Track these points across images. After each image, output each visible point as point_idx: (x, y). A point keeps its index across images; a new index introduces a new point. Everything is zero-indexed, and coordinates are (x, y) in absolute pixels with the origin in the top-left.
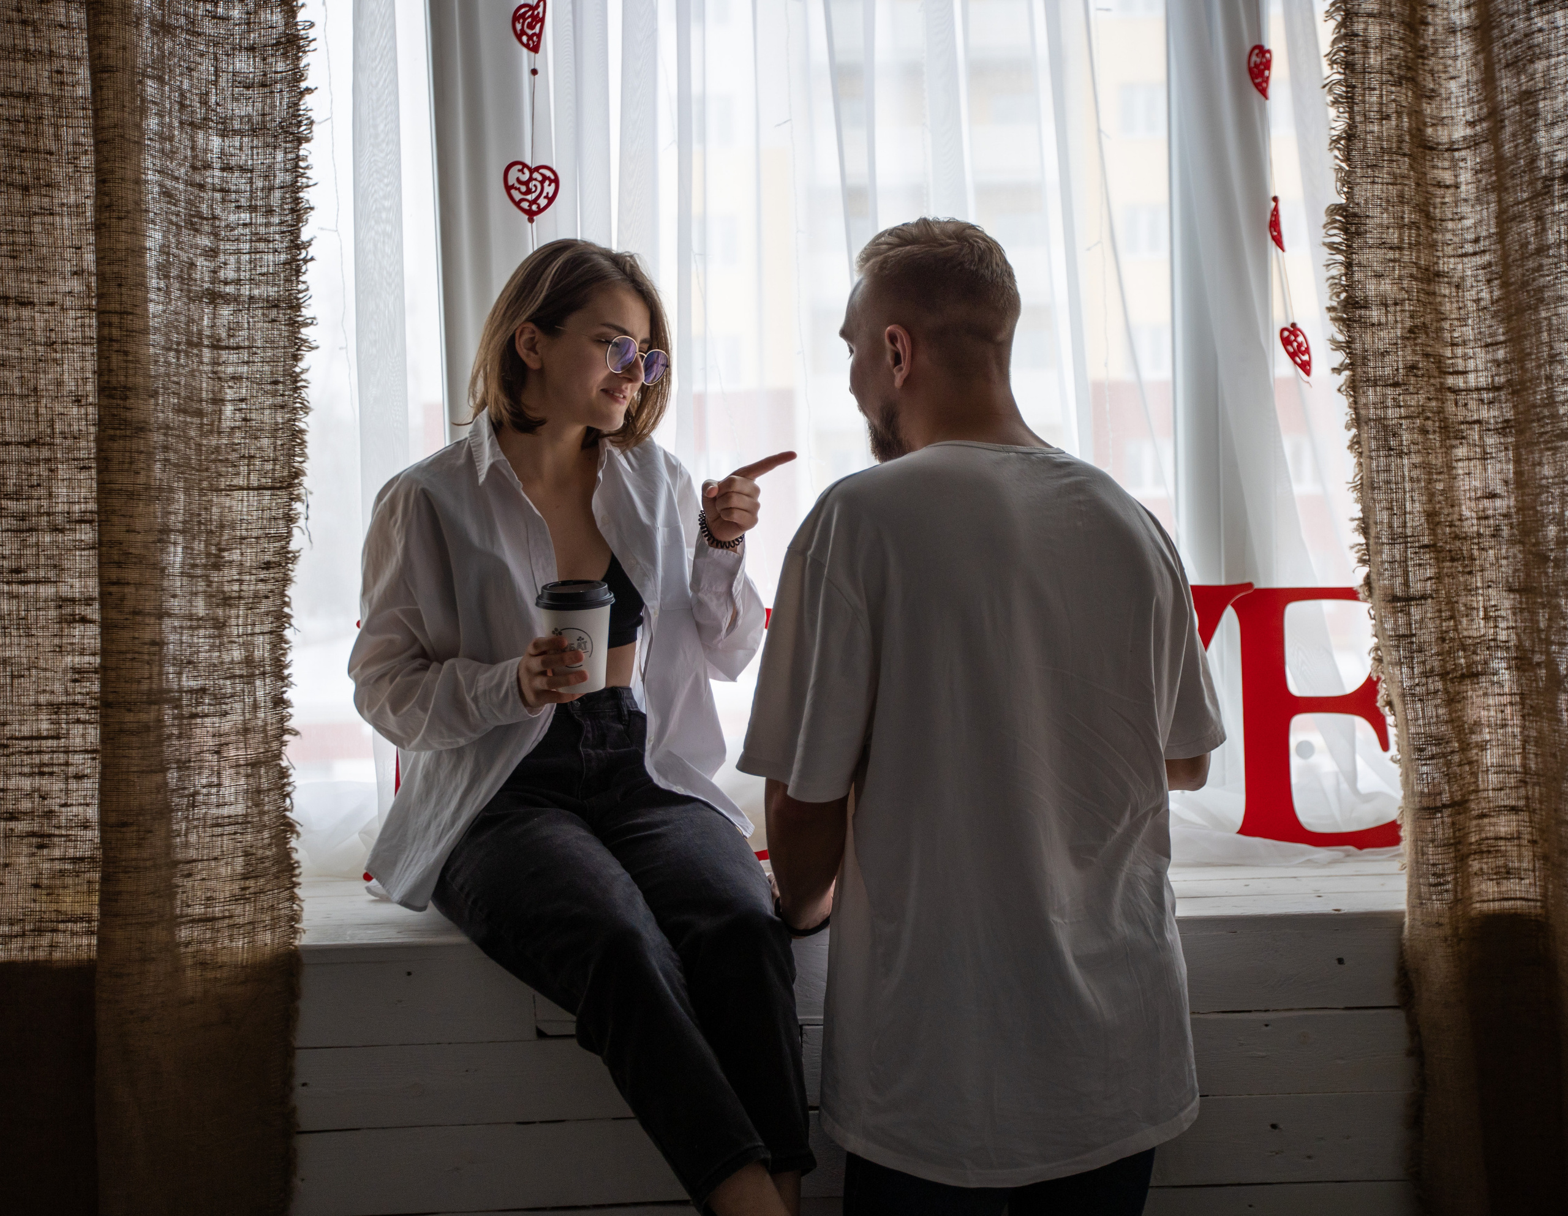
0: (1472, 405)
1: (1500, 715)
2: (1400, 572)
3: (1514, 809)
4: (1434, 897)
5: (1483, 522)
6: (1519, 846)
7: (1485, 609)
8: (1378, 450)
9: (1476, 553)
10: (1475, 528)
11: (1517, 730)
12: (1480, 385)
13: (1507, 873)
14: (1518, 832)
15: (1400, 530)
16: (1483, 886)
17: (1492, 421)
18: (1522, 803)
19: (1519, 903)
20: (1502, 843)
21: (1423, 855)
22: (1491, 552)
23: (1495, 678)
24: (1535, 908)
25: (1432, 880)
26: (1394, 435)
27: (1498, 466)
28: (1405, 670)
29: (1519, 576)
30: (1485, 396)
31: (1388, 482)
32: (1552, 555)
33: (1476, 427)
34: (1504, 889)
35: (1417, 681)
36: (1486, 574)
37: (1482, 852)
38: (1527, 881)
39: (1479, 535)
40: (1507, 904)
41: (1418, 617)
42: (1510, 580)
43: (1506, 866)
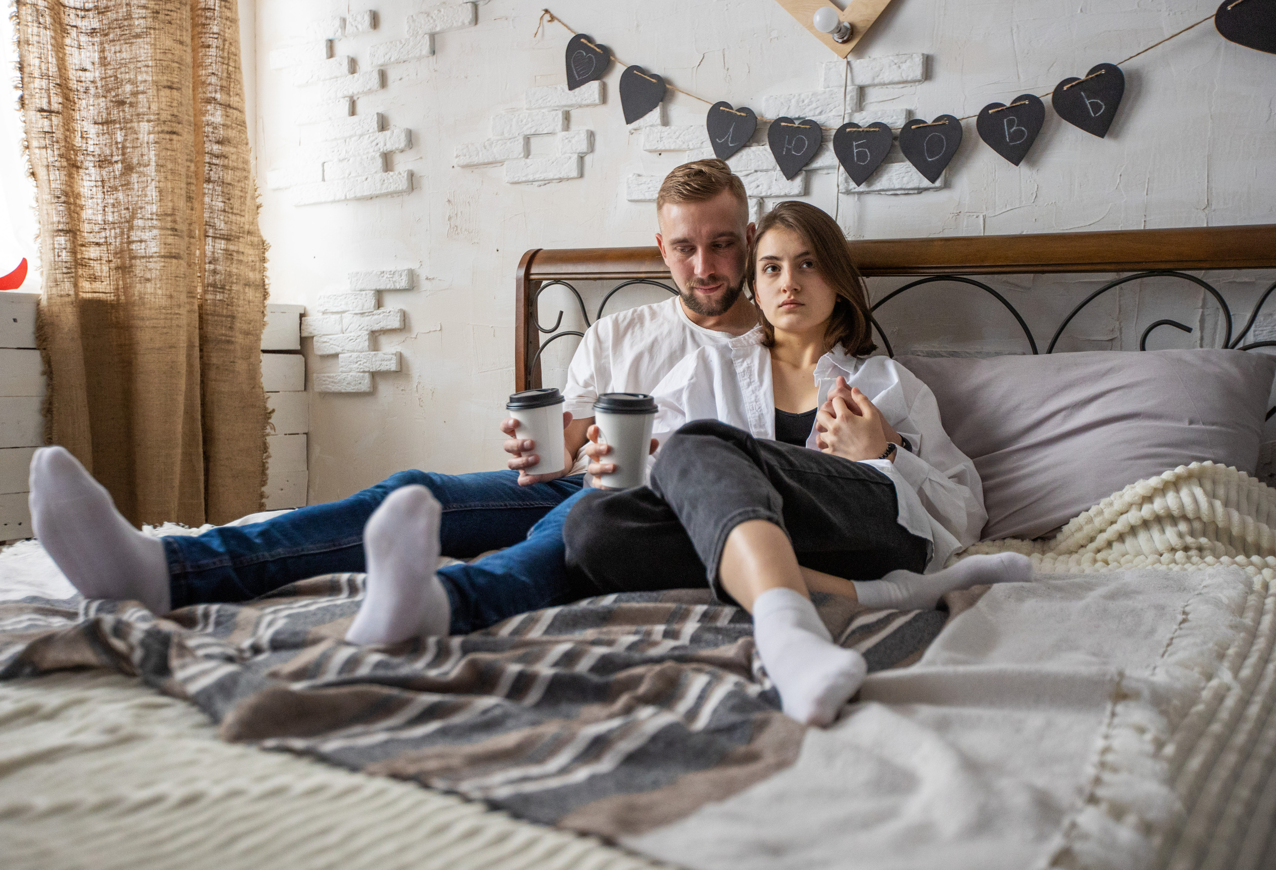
0: (72, 16)
1: (89, 192)
2: (46, 95)
3: (98, 244)
4: (66, 280)
5: (79, 83)
6: (101, 264)
7: (81, 132)
8: (33, 22)
9: (76, 100)
10: (75, 86)
11: (100, 201)
12: (76, 6)
13: (94, 278)
14: (101, 257)
15: (46, 71)
16: (84, 284)
17: (84, 28)
18: (102, 240)
19: (101, 295)
20: (91, 262)
21: (59, 256)
22: (84, 101)
23: (87, 172)
24: (112, 297)
25: (65, 270)
26: (42, 16)
27: (88, 54)
28: (49, 151)
29: (102, 116)
30: (79, 13)
31: (38, 42)
32: (128, 101)
33: (75, 29)
34: (93, 287)
35: (56, 159)
36: (81, 113)
37: (82, 265)
38: (105, 283)
39: (78, 91)
40: (96, 295)
41: (56, 123)
42: (96, 118)
43: (94, 275)
